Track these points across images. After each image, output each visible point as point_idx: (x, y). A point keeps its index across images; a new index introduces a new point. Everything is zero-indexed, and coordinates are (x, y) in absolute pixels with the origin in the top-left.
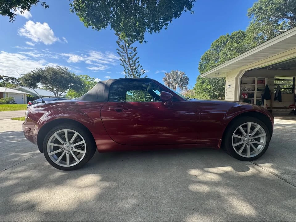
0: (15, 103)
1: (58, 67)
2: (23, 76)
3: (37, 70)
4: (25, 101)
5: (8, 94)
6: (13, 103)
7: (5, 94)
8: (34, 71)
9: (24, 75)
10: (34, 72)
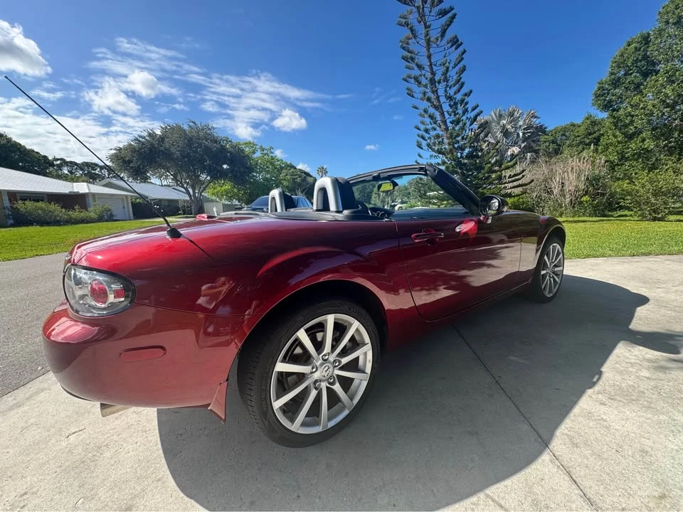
0: (115, 218)
1: (192, 124)
2: (115, 151)
3: (145, 134)
4: (129, 214)
5: (96, 197)
6: (111, 218)
7: (91, 199)
8: (140, 137)
9: (115, 149)
10: (140, 139)
